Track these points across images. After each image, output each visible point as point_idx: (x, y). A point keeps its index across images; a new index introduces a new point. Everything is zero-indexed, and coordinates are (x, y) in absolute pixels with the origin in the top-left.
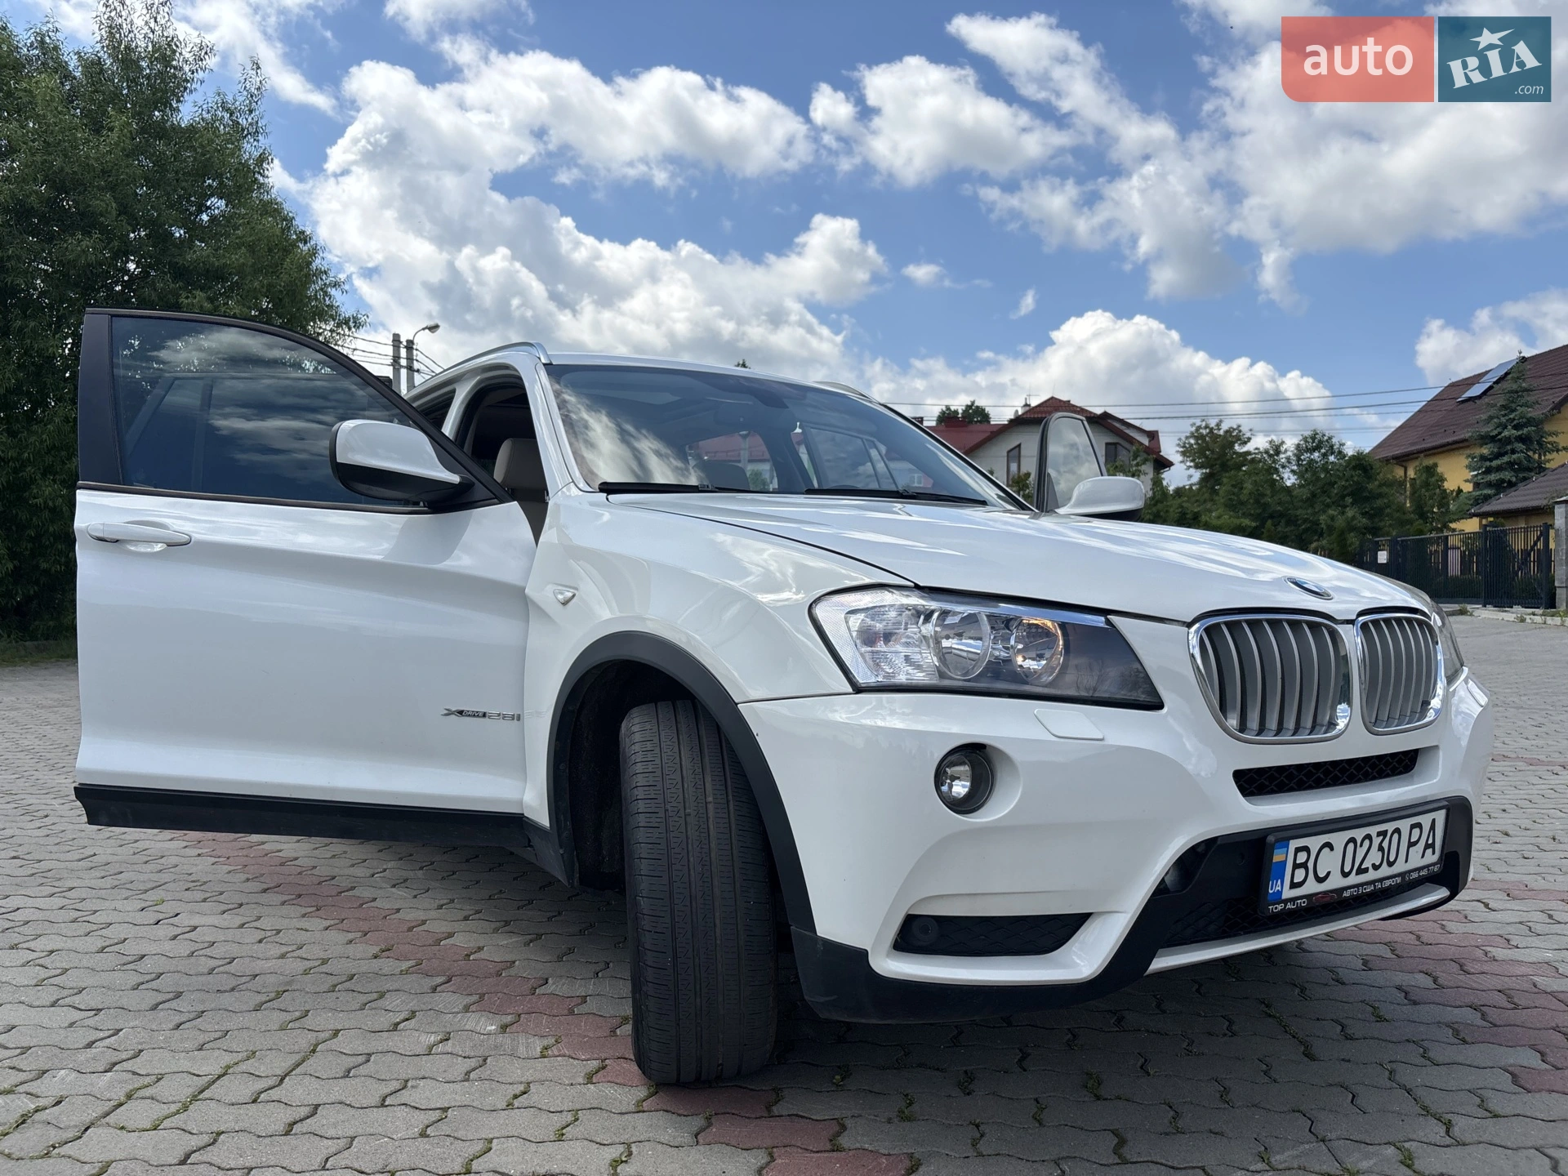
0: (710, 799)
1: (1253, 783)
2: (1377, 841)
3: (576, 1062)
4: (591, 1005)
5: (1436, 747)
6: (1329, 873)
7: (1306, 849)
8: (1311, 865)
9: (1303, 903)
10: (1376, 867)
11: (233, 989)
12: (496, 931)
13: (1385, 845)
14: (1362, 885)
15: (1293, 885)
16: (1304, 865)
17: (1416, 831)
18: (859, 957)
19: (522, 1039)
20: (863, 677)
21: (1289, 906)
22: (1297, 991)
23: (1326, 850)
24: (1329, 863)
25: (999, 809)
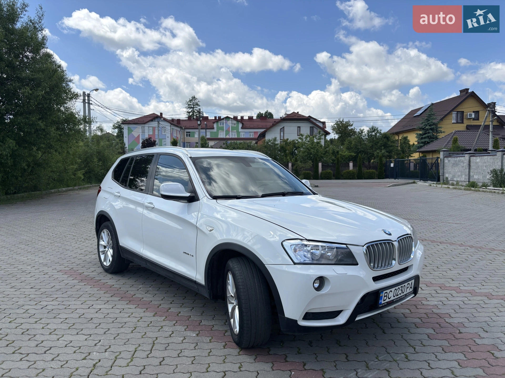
0: (257, 285)
1: (376, 279)
2: (400, 289)
3: (219, 343)
4: (216, 328)
5: (412, 265)
6: (391, 297)
7: (387, 293)
8: (387, 296)
9: (386, 304)
10: (400, 294)
12: (181, 307)
13: (402, 289)
14: (397, 298)
15: (384, 300)
16: (386, 296)
17: (408, 285)
18: (296, 321)
19: (203, 338)
20: (296, 261)
21: (383, 305)
23: (391, 292)
24: (391, 295)
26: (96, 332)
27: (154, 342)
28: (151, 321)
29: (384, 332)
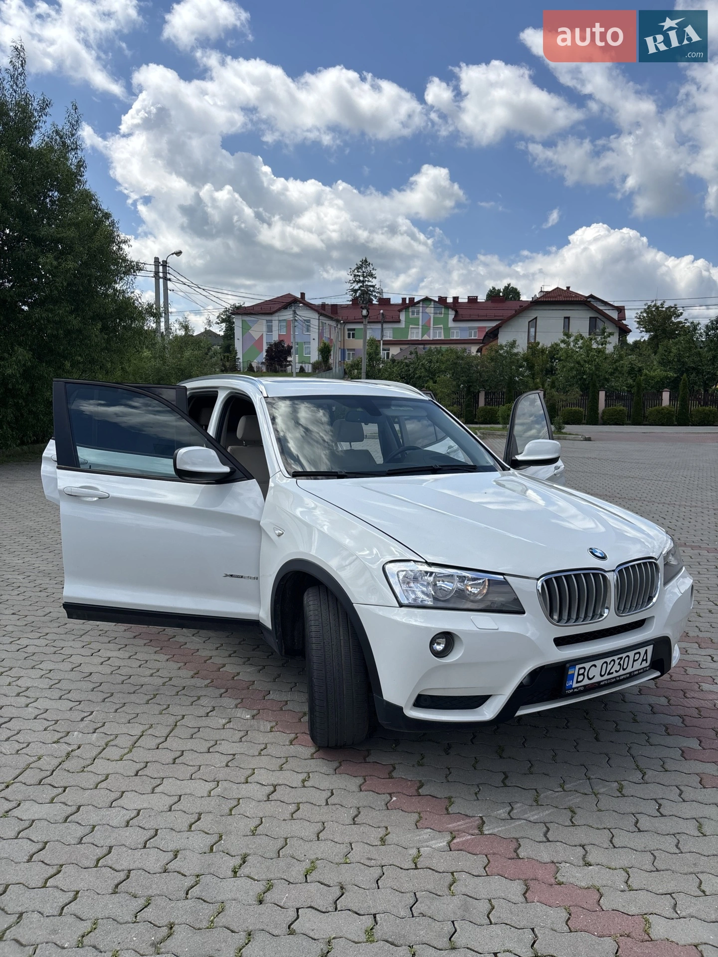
0: (342, 638)
1: (560, 642)
2: (617, 662)
3: (285, 734)
4: (290, 706)
5: (654, 617)
6: (594, 676)
7: (584, 668)
8: (586, 674)
9: (582, 689)
10: (617, 671)
11: (134, 692)
12: (244, 663)
13: (622, 663)
14: (610, 679)
15: (577, 682)
16: (583, 674)
17: (638, 655)
18: (400, 709)
19: (261, 722)
20: (404, 601)
21: (575, 690)
22: (603, 705)
23: (593, 667)
24: (594, 672)
25: (455, 657)
26: (90, 698)
27: (176, 722)
28: (184, 685)
29: (597, 739)
